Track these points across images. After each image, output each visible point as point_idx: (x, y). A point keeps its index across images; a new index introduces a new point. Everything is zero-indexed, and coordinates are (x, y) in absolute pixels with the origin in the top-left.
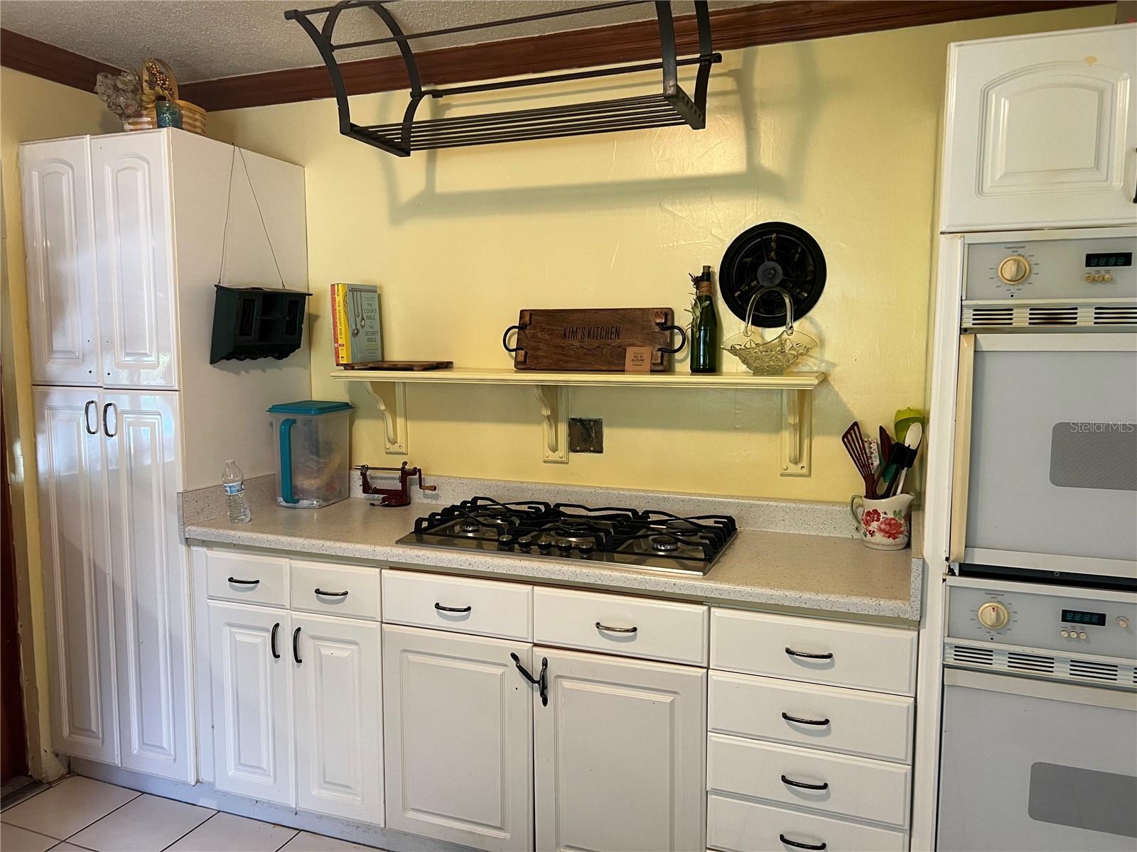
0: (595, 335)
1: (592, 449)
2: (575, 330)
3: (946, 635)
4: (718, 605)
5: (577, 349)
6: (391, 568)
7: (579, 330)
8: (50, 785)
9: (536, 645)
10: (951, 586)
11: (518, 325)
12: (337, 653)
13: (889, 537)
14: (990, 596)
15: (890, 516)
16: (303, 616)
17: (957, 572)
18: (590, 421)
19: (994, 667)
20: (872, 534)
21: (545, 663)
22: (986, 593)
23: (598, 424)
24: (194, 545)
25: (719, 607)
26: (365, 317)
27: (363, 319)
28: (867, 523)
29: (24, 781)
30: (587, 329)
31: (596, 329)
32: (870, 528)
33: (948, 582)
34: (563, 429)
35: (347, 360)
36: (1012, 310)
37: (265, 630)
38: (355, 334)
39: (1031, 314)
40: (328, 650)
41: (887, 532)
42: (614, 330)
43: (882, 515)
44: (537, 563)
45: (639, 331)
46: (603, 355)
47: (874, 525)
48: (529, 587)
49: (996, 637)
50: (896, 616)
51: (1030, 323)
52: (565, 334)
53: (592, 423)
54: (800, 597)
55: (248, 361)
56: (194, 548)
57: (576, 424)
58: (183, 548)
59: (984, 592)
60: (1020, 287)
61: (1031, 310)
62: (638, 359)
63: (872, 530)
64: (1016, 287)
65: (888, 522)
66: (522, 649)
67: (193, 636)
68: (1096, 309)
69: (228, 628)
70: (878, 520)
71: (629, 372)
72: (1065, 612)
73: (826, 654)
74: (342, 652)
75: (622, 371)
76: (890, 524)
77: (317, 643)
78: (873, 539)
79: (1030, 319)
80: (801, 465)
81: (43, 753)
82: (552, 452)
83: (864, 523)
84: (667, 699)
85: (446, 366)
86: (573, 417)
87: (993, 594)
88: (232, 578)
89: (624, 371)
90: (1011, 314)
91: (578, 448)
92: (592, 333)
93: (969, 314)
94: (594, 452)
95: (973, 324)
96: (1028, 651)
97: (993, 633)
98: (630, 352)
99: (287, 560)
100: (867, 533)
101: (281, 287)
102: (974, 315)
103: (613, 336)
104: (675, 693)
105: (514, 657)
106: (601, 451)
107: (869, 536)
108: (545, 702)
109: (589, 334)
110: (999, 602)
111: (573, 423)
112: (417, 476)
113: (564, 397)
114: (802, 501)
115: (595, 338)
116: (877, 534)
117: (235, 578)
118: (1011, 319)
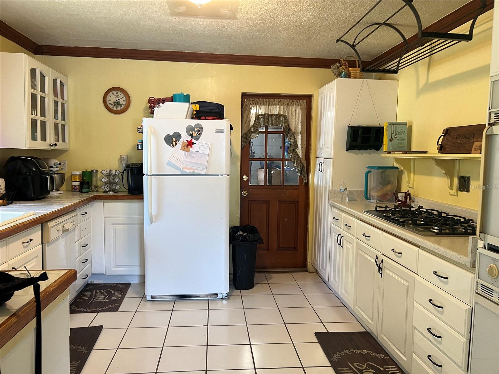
1: (466, 190)
2: (460, 135)
3: (477, 277)
4: (423, 249)
6: (360, 220)
8: (309, 272)
9: (382, 254)
10: (480, 253)
12: (349, 246)
14: (493, 261)
16: (344, 232)
17: (486, 247)
18: (466, 177)
19: (493, 299)
21: (382, 261)
22: (492, 259)
23: (469, 178)
25: (424, 250)
26: (397, 134)
27: (396, 135)
29: (305, 269)
30: (464, 135)
31: (467, 135)
33: (479, 251)
34: (456, 181)
35: (385, 149)
37: (337, 234)
38: (391, 140)
42: (473, 135)
49: (495, 283)
50: (465, 264)
52: (457, 137)
54: (439, 248)
55: (362, 151)
59: (491, 258)
62: (477, 148)
66: (379, 254)
71: (473, 153)
73: (446, 277)
77: (346, 242)
81: (309, 263)
82: (451, 190)
84: (407, 284)
85: (425, 152)
86: (461, 175)
88: (335, 218)
89: (471, 153)
91: (461, 190)
93: (493, 116)
95: (495, 121)
97: (493, 281)
98: (475, 145)
99: (343, 213)
101: (379, 125)
102: (495, 116)
103: (472, 138)
105: (377, 257)
106: (469, 192)
110: (495, 265)
111: (460, 178)
112: (409, 196)
113: (457, 163)
115: (466, 138)
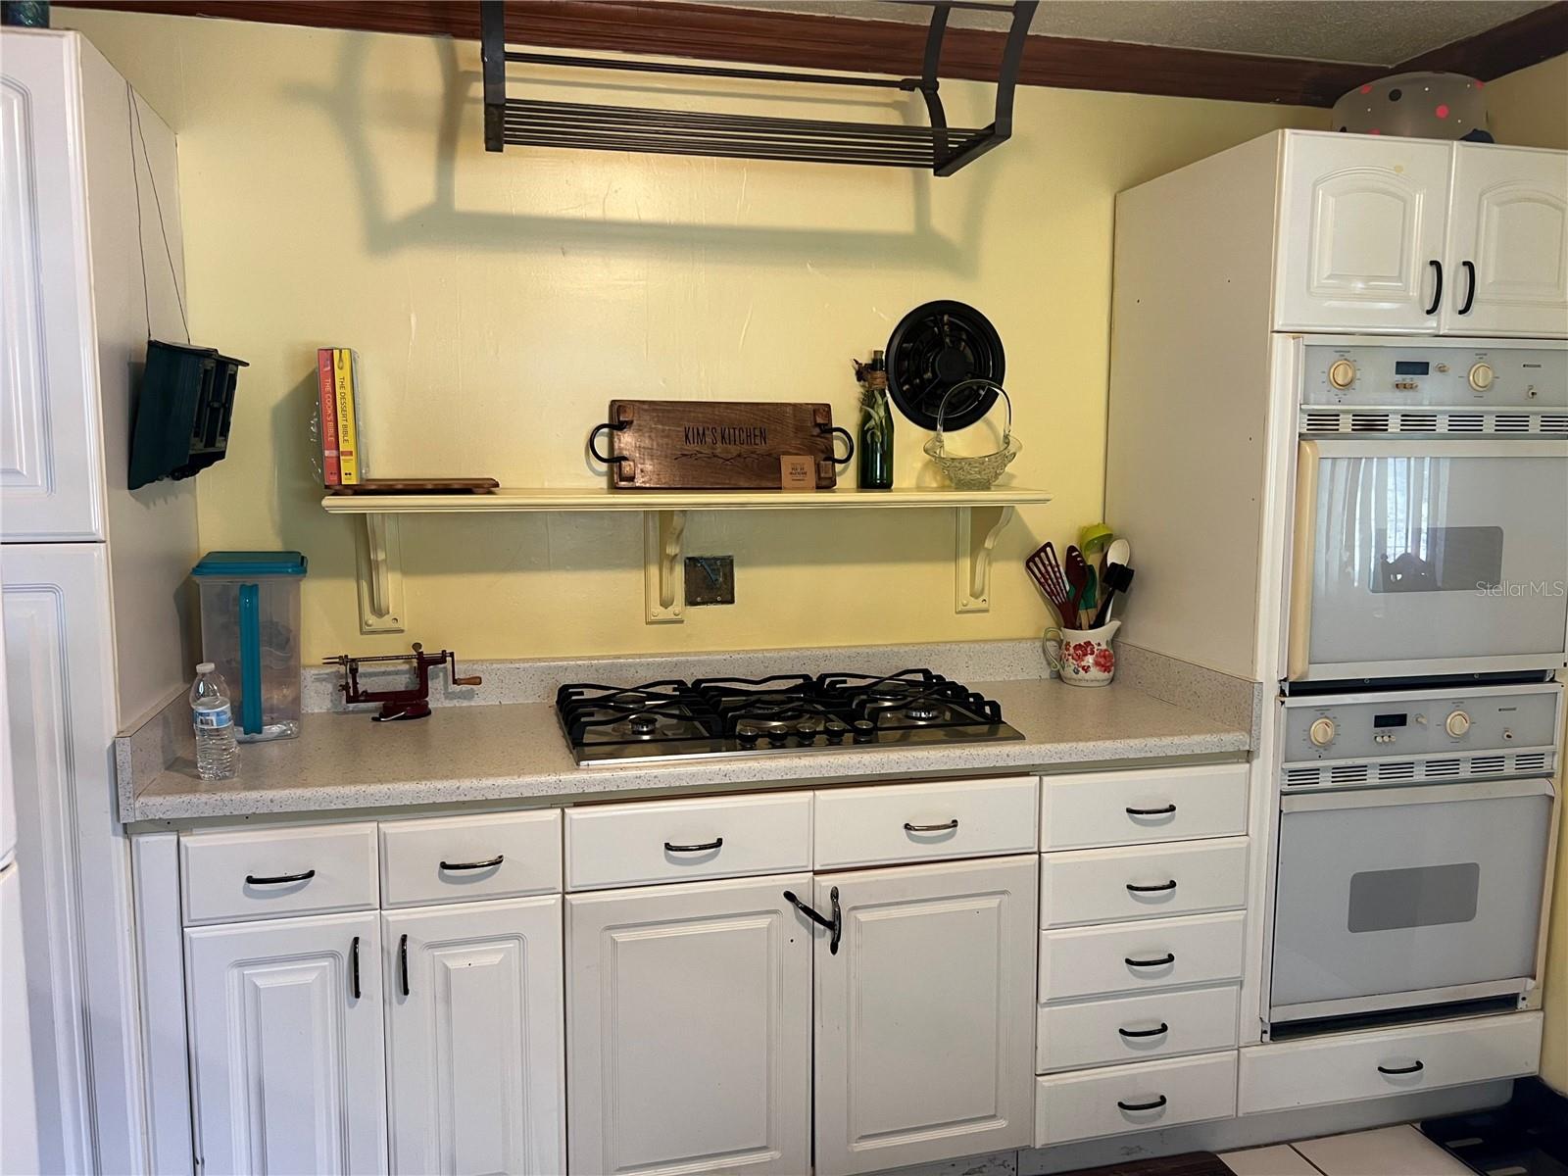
0: (732, 438)
1: (719, 599)
2: (701, 432)
3: (1284, 761)
5: (709, 458)
6: (577, 805)
7: (706, 432)
9: (816, 873)
10: (1288, 708)
11: (607, 422)
12: (477, 961)
13: (1105, 671)
14: (1319, 712)
15: (1104, 646)
16: (409, 914)
17: (1288, 692)
18: (716, 559)
19: (1321, 785)
20: (1086, 669)
21: (835, 894)
23: (727, 564)
24: (141, 834)
28: (1080, 658)
30: (719, 431)
31: (732, 431)
32: (1083, 664)
33: (1287, 705)
34: (678, 574)
36: (1338, 415)
39: (1353, 420)
40: (457, 961)
41: (1103, 666)
42: (757, 433)
43: (1096, 647)
44: (824, 758)
45: (792, 435)
46: (747, 466)
47: (1090, 660)
48: (810, 794)
49: (1324, 754)
51: (1353, 430)
52: (687, 436)
53: (718, 563)
56: (143, 839)
57: (695, 566)
58: (120, 842)
60: (1346, 392)
61: (1354, 416)
62: (798, 472)
63: (1087, 664)
64: (1343, 392)
65: (1103, 655)
66: (798, 883)
67: (142, 1006)
68: (1403, 416)
69: (235, 971)
70: (1092, 653)
71: (789, 489)
72: (1377, 718)
74: (489, 957)
75: (778, 489)
76: (1104, 657)
77: (436, 953)
78: (1087, 676)
79: (1353, 425)
80: (981, 599)
82: (663, 609)
83: (1073, 658)
84: (994, 902)
85: (488, 486)
86: (690, 556)
87: (1322, 710)
88: (251, 877)
89: (780, 488)
90: (1338, 420)
91: (699, 599)
92: (726, 436)
93: (1305, 419)
94: (723, 602)
95: (1309, 429)
96: (1350, 762)
97: (1321, 750)
98: (787, 462)
100: (1080, 669)
102: (1309, 420)
103: (758, 441)
104: (1003, 892)
105: (789, 896)
106: (731, 601)
107: (1082, 672)
108: (834, 949)
109: (723, 437)
110: (1326, 718)
111: (691, 563)
112: (448, 665)
114: (985, 641)
115: (733, 443)
116: (1092, 669)
117: (254, 877)
118: (1338, 425)
